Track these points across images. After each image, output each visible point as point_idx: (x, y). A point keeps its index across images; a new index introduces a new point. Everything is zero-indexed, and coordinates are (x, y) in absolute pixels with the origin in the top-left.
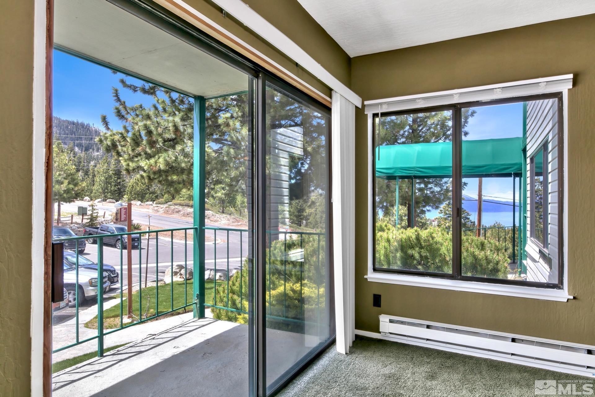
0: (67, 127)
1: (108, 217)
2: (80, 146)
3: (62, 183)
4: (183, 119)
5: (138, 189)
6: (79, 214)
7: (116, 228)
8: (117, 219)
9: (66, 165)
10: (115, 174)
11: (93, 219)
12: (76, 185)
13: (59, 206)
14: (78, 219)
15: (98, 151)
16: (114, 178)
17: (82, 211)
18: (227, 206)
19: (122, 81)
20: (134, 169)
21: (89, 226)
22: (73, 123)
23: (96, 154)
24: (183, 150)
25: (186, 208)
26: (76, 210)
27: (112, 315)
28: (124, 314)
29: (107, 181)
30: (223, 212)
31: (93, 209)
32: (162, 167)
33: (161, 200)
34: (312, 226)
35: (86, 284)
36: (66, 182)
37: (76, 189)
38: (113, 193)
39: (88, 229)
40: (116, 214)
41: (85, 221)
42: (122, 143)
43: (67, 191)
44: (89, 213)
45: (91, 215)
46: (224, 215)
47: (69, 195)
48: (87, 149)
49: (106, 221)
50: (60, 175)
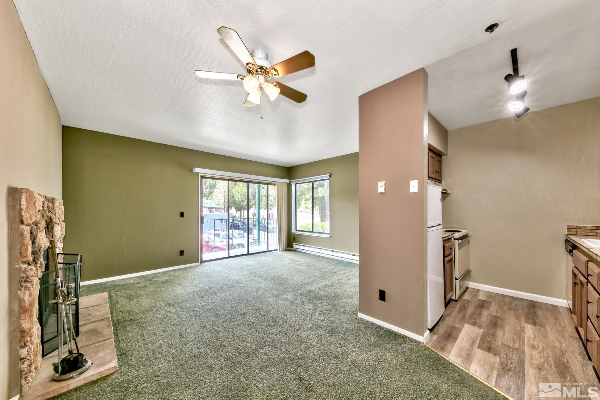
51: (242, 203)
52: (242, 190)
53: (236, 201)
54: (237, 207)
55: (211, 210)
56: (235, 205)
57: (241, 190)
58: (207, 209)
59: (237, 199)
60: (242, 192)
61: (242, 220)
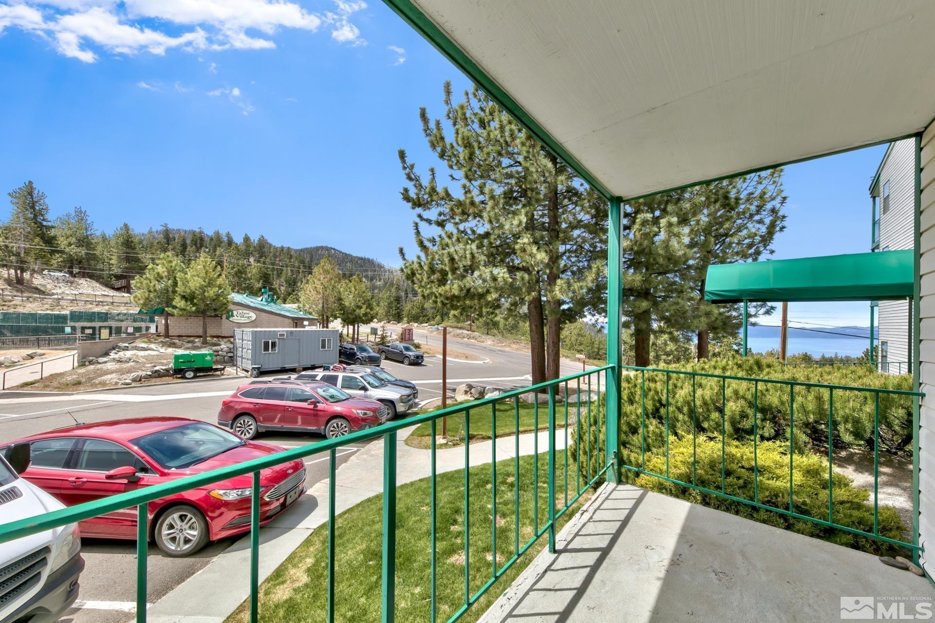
0: (357, 262)
1: (394, 337)
2: (366, 277)
3: (361, 308)
4: (478, 248)
5: (414, 312)
6: (371, 334)
7: (404, 347)
8: (402, 339)
9: (364, 292)
10: (396, 300)
11: (383, 338)
12: (371, 309)
13: (358, 327)
14: (372, 338)
15: (380, 281)
16: (395, 304)
17: (374, 331)
18: (491, 329)
19: (420, 216)
20: (428, 295)
21: (381, 344)
22: (362, 259)
23: (379, 283)
24: (480, 276)
25: (456, 329)
26: (369, 331)
27: (426, 434)
28: (437, 433)
29: (390, 306)
30: (487, 334)
31: (384, 330)
32: (456, 293)
33: (432, 322)
34: (568, 348)
35: (397, 399)
36: (364, 307)
37: (372, 313)
38: (394, 316)
39: (381, 347)
40: (402, 334)
41: (378, 340)
42: (419, 272)
43: (365, 315)
44: (379, 333)
45: (382, 335)
46: (489, 337)
47: (366, 318)
48: (372, 280)
49: (394, 341)
50: (359, 301)
51: (358, 311)
52: (357, 287)
53: (345, 307)
54: (348, 318)
55: (296, 323)
56: (343, 314)
57: (355, 287)
58: (290, 321)
59: (347, 304)
60: (356, 290)
61: (356, 342)
